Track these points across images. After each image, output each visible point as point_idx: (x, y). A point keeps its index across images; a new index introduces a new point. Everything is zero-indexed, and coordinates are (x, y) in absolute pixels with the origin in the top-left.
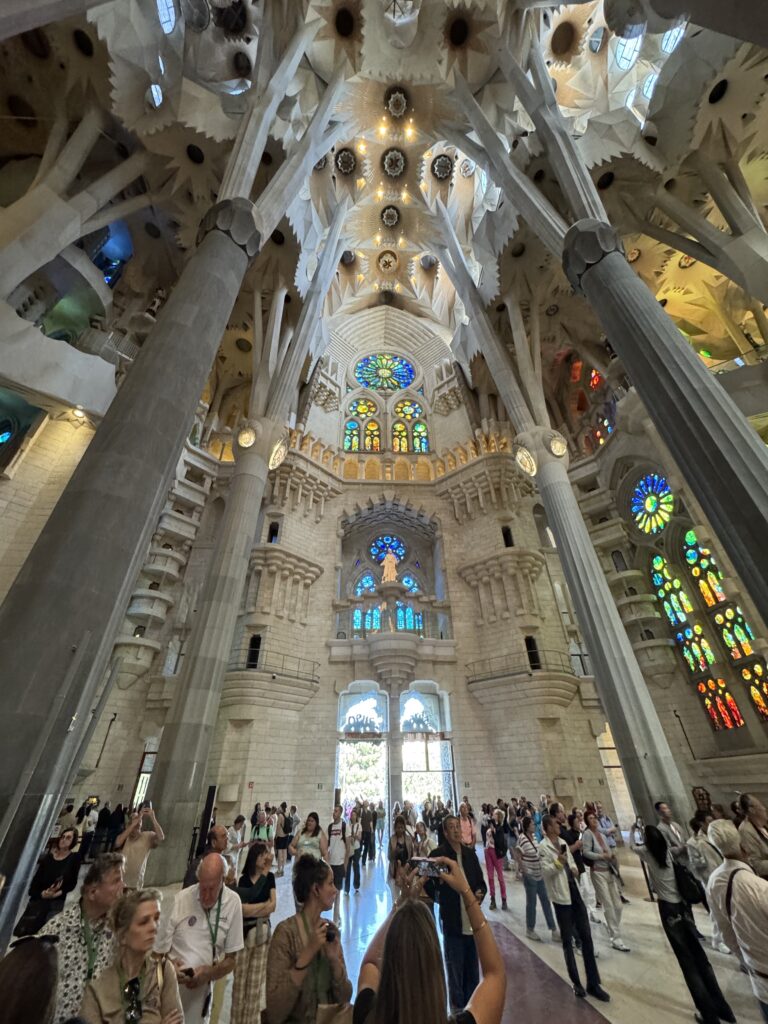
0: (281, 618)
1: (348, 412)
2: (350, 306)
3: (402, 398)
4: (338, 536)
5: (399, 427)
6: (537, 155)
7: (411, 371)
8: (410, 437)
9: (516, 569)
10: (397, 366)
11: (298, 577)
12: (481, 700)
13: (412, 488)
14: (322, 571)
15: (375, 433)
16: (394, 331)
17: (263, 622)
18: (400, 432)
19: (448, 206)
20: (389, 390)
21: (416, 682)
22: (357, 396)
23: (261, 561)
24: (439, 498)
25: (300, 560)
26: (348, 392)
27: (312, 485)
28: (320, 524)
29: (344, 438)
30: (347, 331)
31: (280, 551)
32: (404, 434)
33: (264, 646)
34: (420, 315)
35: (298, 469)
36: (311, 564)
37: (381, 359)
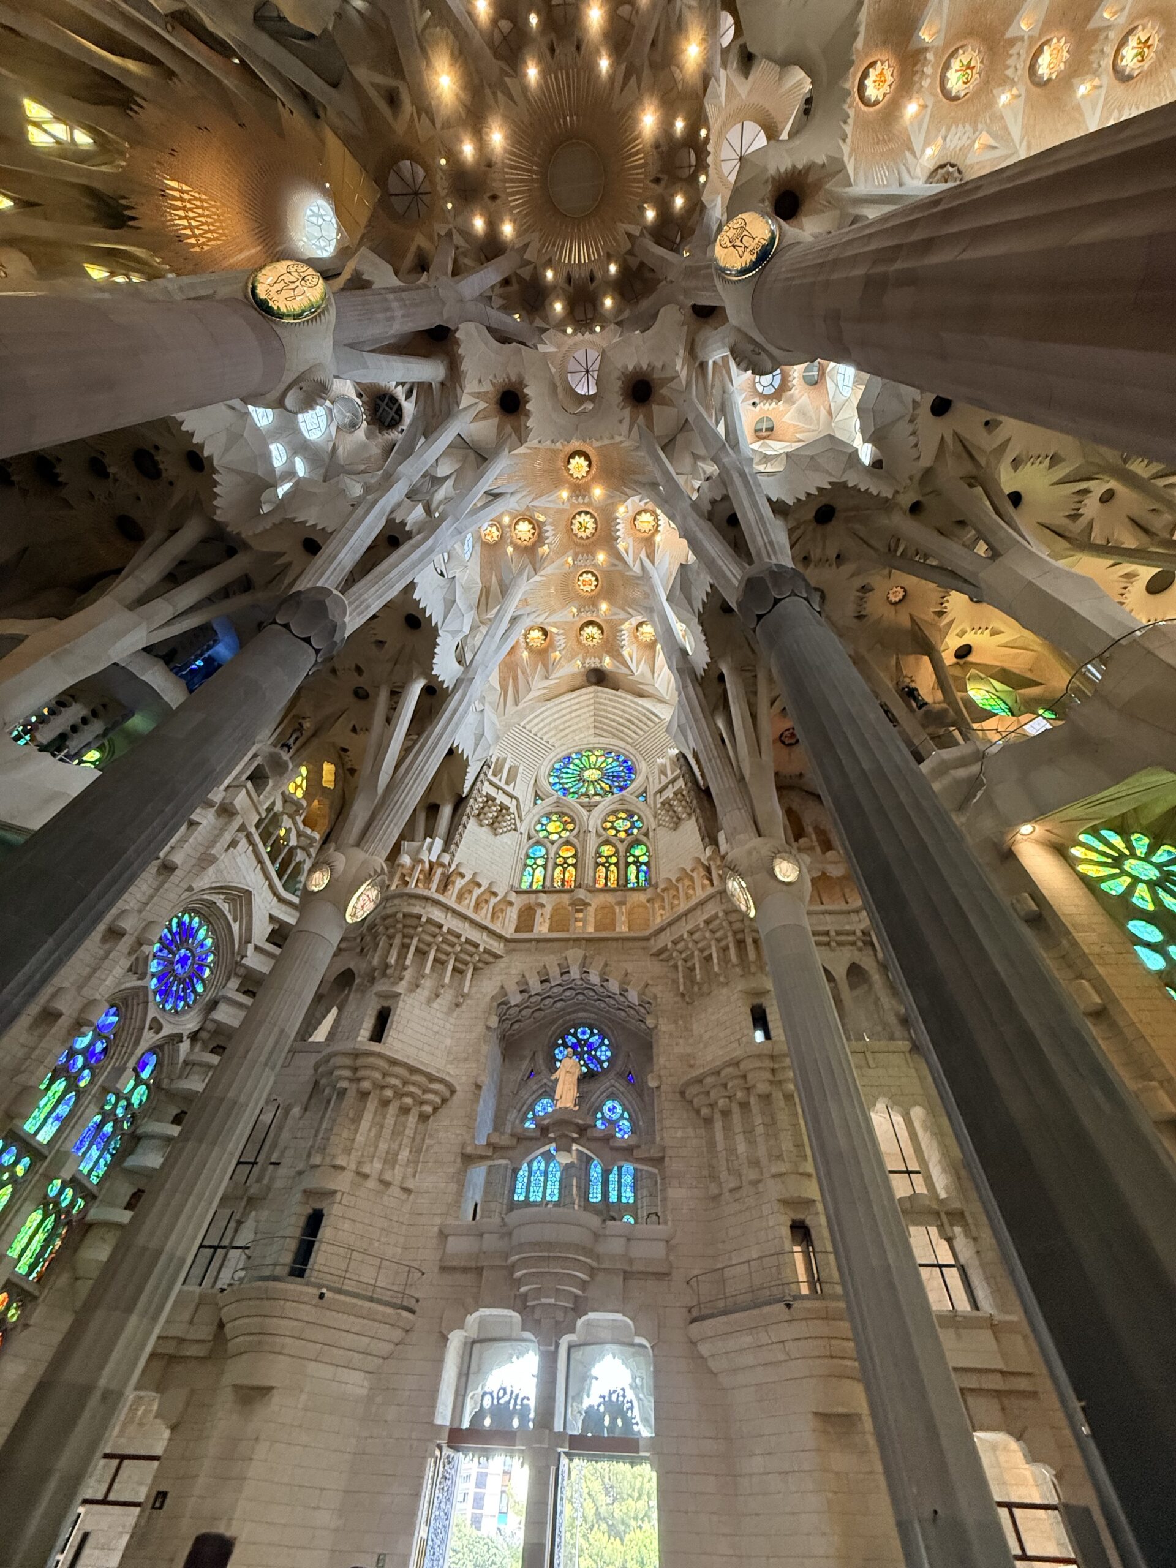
0: (366, 1176)
1: (533, 832)
2: (543, 692)
3: (614, 807)
4: (488, 1028)
5: (606, 850)
6: (719, 499)
7: (630, 770)
8: (622, 865)
9: (771, 1082)
10: (611, 764)
11: (408, 1101)
12: (713, 1365)
13: (614, 944)
14: (453, 1092)
15: (570, 861)
16: (606, 718)
17: (332, 1186)
18: (607, 857)
19: (656, 563)
20: (597, 798)
21: (592, 1315)
22: (549, 809)
23: (347, 1073)
24: (653, 958)
25: (414, 1070)
26: (535, 804)
27: (453, 945)
28: (464, 1007)
29: (524, 870)
30: (537, 725)
31: (379, 1055)
32: (614, 860)
33: (326, 1232)
34: (641, 695)
35: (430, 921)
36: (432, 1078)
37: (588, 757)
